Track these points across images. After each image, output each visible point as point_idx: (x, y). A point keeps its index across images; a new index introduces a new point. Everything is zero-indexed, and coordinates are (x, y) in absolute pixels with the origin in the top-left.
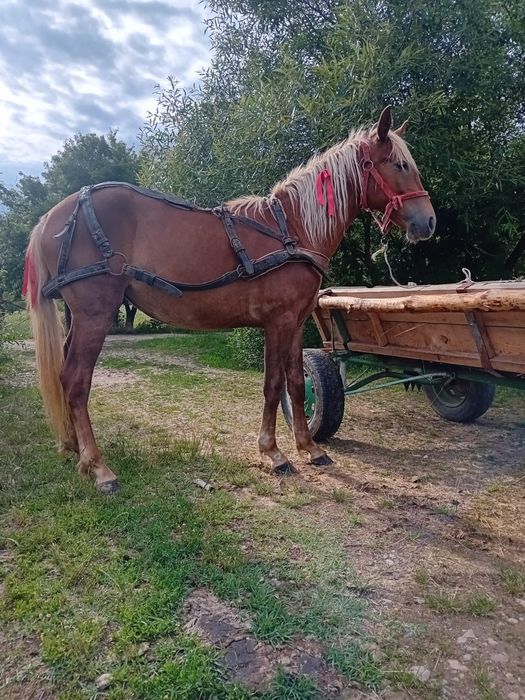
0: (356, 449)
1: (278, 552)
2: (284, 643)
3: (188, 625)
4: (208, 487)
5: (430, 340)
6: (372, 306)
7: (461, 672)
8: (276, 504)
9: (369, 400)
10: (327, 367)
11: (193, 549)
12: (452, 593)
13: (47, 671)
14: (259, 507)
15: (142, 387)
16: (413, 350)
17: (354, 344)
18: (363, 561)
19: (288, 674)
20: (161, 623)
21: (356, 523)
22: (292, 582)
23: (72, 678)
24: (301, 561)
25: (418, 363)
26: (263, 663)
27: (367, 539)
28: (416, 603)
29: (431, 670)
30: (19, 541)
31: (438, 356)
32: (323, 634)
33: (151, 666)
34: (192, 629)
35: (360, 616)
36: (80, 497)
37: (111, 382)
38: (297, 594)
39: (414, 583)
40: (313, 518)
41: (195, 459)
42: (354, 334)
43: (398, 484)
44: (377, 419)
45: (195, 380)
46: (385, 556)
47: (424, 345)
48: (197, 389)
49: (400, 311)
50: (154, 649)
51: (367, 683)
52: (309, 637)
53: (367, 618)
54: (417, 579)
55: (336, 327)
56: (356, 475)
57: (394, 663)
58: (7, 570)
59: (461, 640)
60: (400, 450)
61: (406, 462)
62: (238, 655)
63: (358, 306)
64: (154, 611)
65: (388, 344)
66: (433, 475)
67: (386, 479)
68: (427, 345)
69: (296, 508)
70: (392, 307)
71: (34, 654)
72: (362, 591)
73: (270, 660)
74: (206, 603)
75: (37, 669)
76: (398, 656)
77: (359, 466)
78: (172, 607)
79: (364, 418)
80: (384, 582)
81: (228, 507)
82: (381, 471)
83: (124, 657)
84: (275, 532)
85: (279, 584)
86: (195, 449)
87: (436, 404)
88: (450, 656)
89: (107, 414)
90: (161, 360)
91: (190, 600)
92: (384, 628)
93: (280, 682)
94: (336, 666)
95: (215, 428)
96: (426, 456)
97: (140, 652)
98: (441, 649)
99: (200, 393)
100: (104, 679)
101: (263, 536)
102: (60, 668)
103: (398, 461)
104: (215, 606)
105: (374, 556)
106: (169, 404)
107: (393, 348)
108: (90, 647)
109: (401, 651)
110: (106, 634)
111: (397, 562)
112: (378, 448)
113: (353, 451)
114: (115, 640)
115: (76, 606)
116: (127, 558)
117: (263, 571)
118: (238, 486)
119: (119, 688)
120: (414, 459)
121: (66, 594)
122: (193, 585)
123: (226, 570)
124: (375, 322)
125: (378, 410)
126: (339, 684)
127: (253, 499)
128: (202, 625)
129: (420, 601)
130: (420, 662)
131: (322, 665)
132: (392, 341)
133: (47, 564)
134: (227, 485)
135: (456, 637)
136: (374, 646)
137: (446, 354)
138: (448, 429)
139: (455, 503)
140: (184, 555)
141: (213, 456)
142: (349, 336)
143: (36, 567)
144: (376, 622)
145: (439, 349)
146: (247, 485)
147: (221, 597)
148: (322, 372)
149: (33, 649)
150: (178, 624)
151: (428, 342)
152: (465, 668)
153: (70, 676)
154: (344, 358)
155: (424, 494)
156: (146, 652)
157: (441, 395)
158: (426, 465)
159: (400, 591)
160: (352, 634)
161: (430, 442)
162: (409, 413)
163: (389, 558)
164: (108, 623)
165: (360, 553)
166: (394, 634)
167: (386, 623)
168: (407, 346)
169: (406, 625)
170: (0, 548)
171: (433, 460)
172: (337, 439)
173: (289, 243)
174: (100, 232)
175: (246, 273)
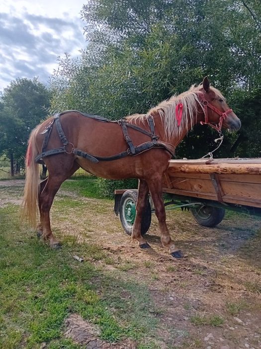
0: (157, 240)
1: (115, 294)
2: (116, 342)
3: (67, 333)
4: (81, 259)
5: (193, 186)
8: (115, 269)
11: (71, 292)
12: (203, 314)
14: (106, 270)
16: (185, 191)
18: (158, 299)
20: (52, 332)
21: (155, 279)
22: (122, 309)
24: (127, 299)
25: (188, 198)
27: (161, 286)
28: (184, 320)
31: (197, 194)
32: (137, 337)
34: (69, 334)
35: (156, 327)
36: (13, 265)
38: (124, 316)
39: (183, 309)
40: (134, 276)
41: (75, 245)
45: (77, 204)
46: (169, 296)
47: (190, 189)
48: (77, 208)
49: (178, 172)
50: (48, 346)
52: (129, 338)
53: (159, 328)
54: (185, 308)
59: (206, 339)
60: (178, 241)
61: (181, 247)
64: (49, 326)
65: (173, 188)
66: (194, 254)
68: (192, 189)
69: (125, 271)
72: (158, 314)
74: (77, 321)
77: (158, 249)
78: (59, 324)
80: (169, 309)
81: (90, 271)
84: (114, 283)
85: (115, 310)
86: (75, 239)
87: (196, 217)
88: (200, 347)
90: (60, 193)
91: (68, 320)
92: (168, 333)
95: (86, 229)
96: (191, 244)
97: (41, 348)
98: (196, 344)
99: (79, 210)
101: (108, 285)
104: (83, 324)
105: (164, 296)
106: (63, 216)
107: (175, 190)
108: (14, 346)
109: (176, 345)
110: (23, 338)
111: (175, 298)
113: (155, 241)
115: (8, 323)
116: (36, 298)
117: (107, 304)
118: (96, 259)
120: (185, 245)
121: (3, 317)
122: (71, 311)
123: (88, 303)
124: (167, 177)
127: (104, 266)
128: (74, 332)
129: (186, 318)
132: (175, 187)
134: (91, 259)
135: (204, 337)
136: (162, 342)
137: (201, 193)
138: (202, 230)
139: (205, 268)
140: (66, 296)
141: (84, 244)
144: (163, 330)
145: (197, 191)
146: (101, 259)
147: (85, 318)
150: (62, 332)
151: (192, 187)
155: (189, 263)
156: (44, 348)
157: (199, 213)
158: (191, 249)
159: (176, 314)
160: (151, 337)
161: (193, 237)
162: (184, 222)
163: (171, 296)
164: (25, 333)
165: (157, 294)
166: (173, 336)
167: (169, 330)
168: (182, 189)
169: (179, 331)
171: (195, 246)
172: (148, 235)
173: (154, 139)
174: (62, 133)
175: (131, 153)
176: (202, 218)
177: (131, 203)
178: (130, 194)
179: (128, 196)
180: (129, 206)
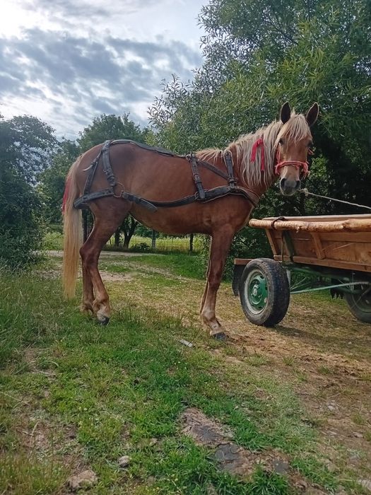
0: (297, 334)
1: (246, 391)
2: (259, 450)
3: (185, 430)
4: (190, 345)
5: (359, 255)
6: (317, 227)
8: (240, 362)
9: (302, 305)
10: (278, 271)
13: (82, 449)
14: (228, 362)
16: (345, 262)
17: (298, 257)
18: (311, 406)
19: (265, 471)
20: (163, 427)
21: (303, 380)
22: (259, 412)
23: (101, 456)
24: (264, 399)
25: (347, 273)
26: (244, 461)
27: (313, 390)
28: (356, 437)
30: (59, 364)
31: (365, 267)
32: (287, 449)
34: (188, 432)
35: (314, 441)
36: (101, 342)
37: (114, 280)
38: (264, 420)
39: (352, 423)
40: (270, 374)
41: (179, 327)
42: (299, 250)
43: (331, 358)
44: (309, 316)
45: (173, 282)
46: (327, 404)
47: (354, 259)
48: (174, 287)
49: (339, 230)
50: (160, 443)
51: (326, 486)
52: (277, 449)
53: (319, 442)
54: (355, 421)
55: (285, 245)
56: (298, 350)
58: (50, 382)
60: (329, 337)
61: (335, 345)
62: (225, 454)
63: (306, 227)
64: (160, 418)
65: (325, 258)
66: (357, 355)
67: (322, 355)
68: (356, 258)
69: (256, 366)
70: (332, 228)
71: (72, 437)
72: (314, 424)
73: (249, 460)
74: (197, 417)
75: (75, 447)
76: (347, 471)
77: (300, 344)
78: (172, 416)
79: (300, 315)
80: (329, 420)
81: (206, 359)
82: (317, 349)
83: (138, 447)
84: (243, 379)
85: (250, 412)
86: (179, 322)
87: (354, 309)
90: (148, 269)
91: (185, 414)
92: (333, 450)
93: (259, 476)
94: (301, 471)
96: (350, 343)
97: (151, 444)
99: (178, 290)
100: (124, 459)
102: (92, 448)
103: (329, 344)
104: (206, 421)
105: (319, 403)
106: (156, 294)
107: (329, 260)
108: (114, 437)
109: (350, 467)
110: (124, 430)
111: (337, 408)
112: (313, 335)
113: (294, 335)
114: (132, 434)
115: (102, 409)
116: (136, 382)
117: (237, 402)
118: (211, 347)
119: (135, 466)
120: (342, 344)
121: (94, 400)
122: (186, 404)
123: (209, 398)
124: (316, 241)
125: (310, 311)
126: (305, 484)
127: (224, 356)
128: (196, 431)
129: (359, 435)
130: (365, 477)
131: (289, 468)
132: (328, 256)
133: (78, 380)
134: (204, 346)
136: (328, 461)
138: (364, 327)
140: (178, 384)
141: (192, 328)
142: (295, 251)
143: (72, 381)
144: (327, 446)
145: (366, 262)
146: (218, 348)
147: (208, 415)
148: (274, 275)
149: (71, 434)
150: (177, 428)
151: (357, 256)
153: (99, 454)
154: (290, 267)
155: (352, 366)
156: (155, 444)
157: (359, 303)
158: (351, 349)
159: (342, 428)
160: (309, 451)
161: (351, 334)
163: (330, 405)
164: (125, 423)
165: (308, 399)
166: (342, 455)
167: (335, 447)
168: (340, 260)
169: (351, 450)
170: (45, 368)
171: (356, 345)
172: (281, 326)
173: (232, 182)
174: (109, 170)
175: (199, 198)
176: (363, 310)
177: (258, 278)
178: (258, 264)
179: (254, 267)
180: (256, 282)
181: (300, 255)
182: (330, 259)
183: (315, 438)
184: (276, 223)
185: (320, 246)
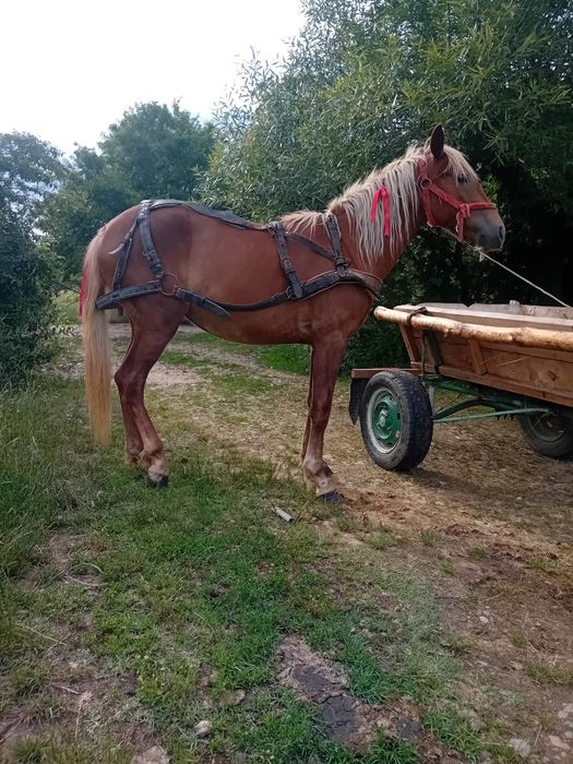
0: (442, 483)
1: (365, 598)
2: (381, 703)
3: (283, 674)
4: (288, 517)
5: (536, 374)
6: (475, 333)
7: (563, 750)
8: (360, 543)
10: (416, 392)
11: (280, 590)
12: (553, 661)
13: (145, 712)
14: (343, 545)
15: (204, 390)
16: (515, 383)
17: (446, 368)
18: (456, 618)
19: (388, 738)
20: (255, 671)
21: (447, 572)
22: (383, 634)
23: (171, 722)
24: (391, 612)
25: (520, 397)
26: (361, 724)
27: (460, 591)
28: (514, 669)
29: (532, 744)
30: (102, 568)
31: (544, 394)
32: (419, 696)
33: (248, 716)
34: (286, 677)
35: (456, 679)
37: (171, 381)
38: (390, 649)
39: (511, 646)
40: (401, 563)
41: (271, 482)
42: (448, 357)
43: (490, 528)
44: (463, 447)
45: (260, 385)
46: (479, 612)
47: (528, 380)
48: (263, 397)
49: (506, 342)
50: (251, 697)
51: (466, 752)
52: (405, 698)
53: (463, 681)
54: (514, 642)
55: (429, 348)
56: (444, 514)
57: (494, 733)
58: (92, 598)
59: (562, 715)
60: (490, 488)
61: (498, 503)
62: (336, 713)
63: (458, 331)
64: (247, 657)
65: (487, 373)
66: (528, 521)
67: (477, 522)
68: (531, 379)
69: (382, 549)
70: (496, 338)
71: (131, 694)
72: (457, 650)
74: (298, 652)
75: (135, 710)
76: (498, 727)
77: (446, 503)
78: (263, 654)
79: (449, 446)
80: (480, 642)
81: (311, 543)
82: (472, 511)
83: (221, 704)
84: (362, 576)
85: (370, 635)
86: (272, 469)
87: (530, 436)
88: (551, 731)
89: (173, 421)
90: (220, 357)
91: (283, 648)
92: (481, 694)
93: (380, 745)
94: (435, 732)
95: (288, 447)
96: (519, 498)
97: (237, 700)
98: (541, 723)
99: (268, 401)
100: (203, 726)
101: (350, 580)
102: (159, 711)
103: (489, 501)
104: (311, 659)
105: (467, 612)
106: (237, 414)
107: (492, 377)
108: (187, 692)
109: (500, 721)
110: (200, 677)
111: (492, 620)
112: (466, 484)
113: (439, 486)
114: (210, 685)
115: (167, 644)
116: (214, 595)
117: (354, 620)
118: (319, 518)
119: (219, 738)
120: (507, 500)
121: (155, 628)
122: (284, 630)
123: (316, 616)
124: (474, 348)
125: (464, 436)
126: (439, 752)
127: (336, 535)
128: (296, 676)
129: (518, 666)
130: (519, 735)
131: (421, 730)
132: (491, 371)
133: (131, 595)
134: (307, 516)
135: (557, 711)
136: (472, 713)
137: (553, 392)
138: (542, 466)
139: (554, 557)
141: (290, 481)
142: (441, 358)
143: (122, 598)
144: (472, 686)
145: (545, 385)
146: (328, 518)
147: (314, 648)
148: (410, 398)
149: (129, 688)
150: (272, 673)
151: (533, 376)
152: (566, 746)
153: (169, 720)
154: (435, 383)
155: (517, 543)
156: (242, 701)
157: (537, 428)
158: (520, 509)
159: (496, 654)
160: (449, 698)
161: (523, 480)
162: (499, 443)
163: (483, 615)
164: (201, 666)
165: (452, 606)
166: (492, 701)
167: (484, 688)
168: (508, 378)
169: (504, 693)
170: (82, 574)
171: (528, 503)
172: (421, 469)
173: (341, 265)
174: (153, 253)
175: (294, 296)
176: (543, 437)
177: (387, 400)
178: (387, 380)
179: (381, 383)
180: (383, 406)
181: (449, 365)
182: (494, 375)
183: (457, 675)
184: (413, 318)
185: (479, 355)
